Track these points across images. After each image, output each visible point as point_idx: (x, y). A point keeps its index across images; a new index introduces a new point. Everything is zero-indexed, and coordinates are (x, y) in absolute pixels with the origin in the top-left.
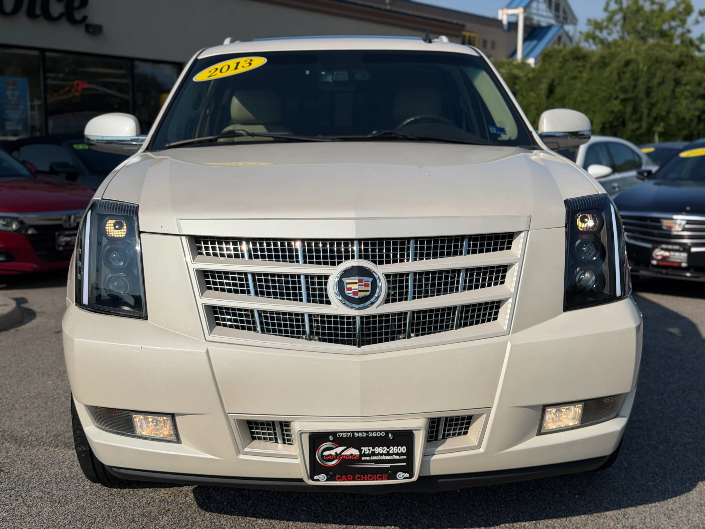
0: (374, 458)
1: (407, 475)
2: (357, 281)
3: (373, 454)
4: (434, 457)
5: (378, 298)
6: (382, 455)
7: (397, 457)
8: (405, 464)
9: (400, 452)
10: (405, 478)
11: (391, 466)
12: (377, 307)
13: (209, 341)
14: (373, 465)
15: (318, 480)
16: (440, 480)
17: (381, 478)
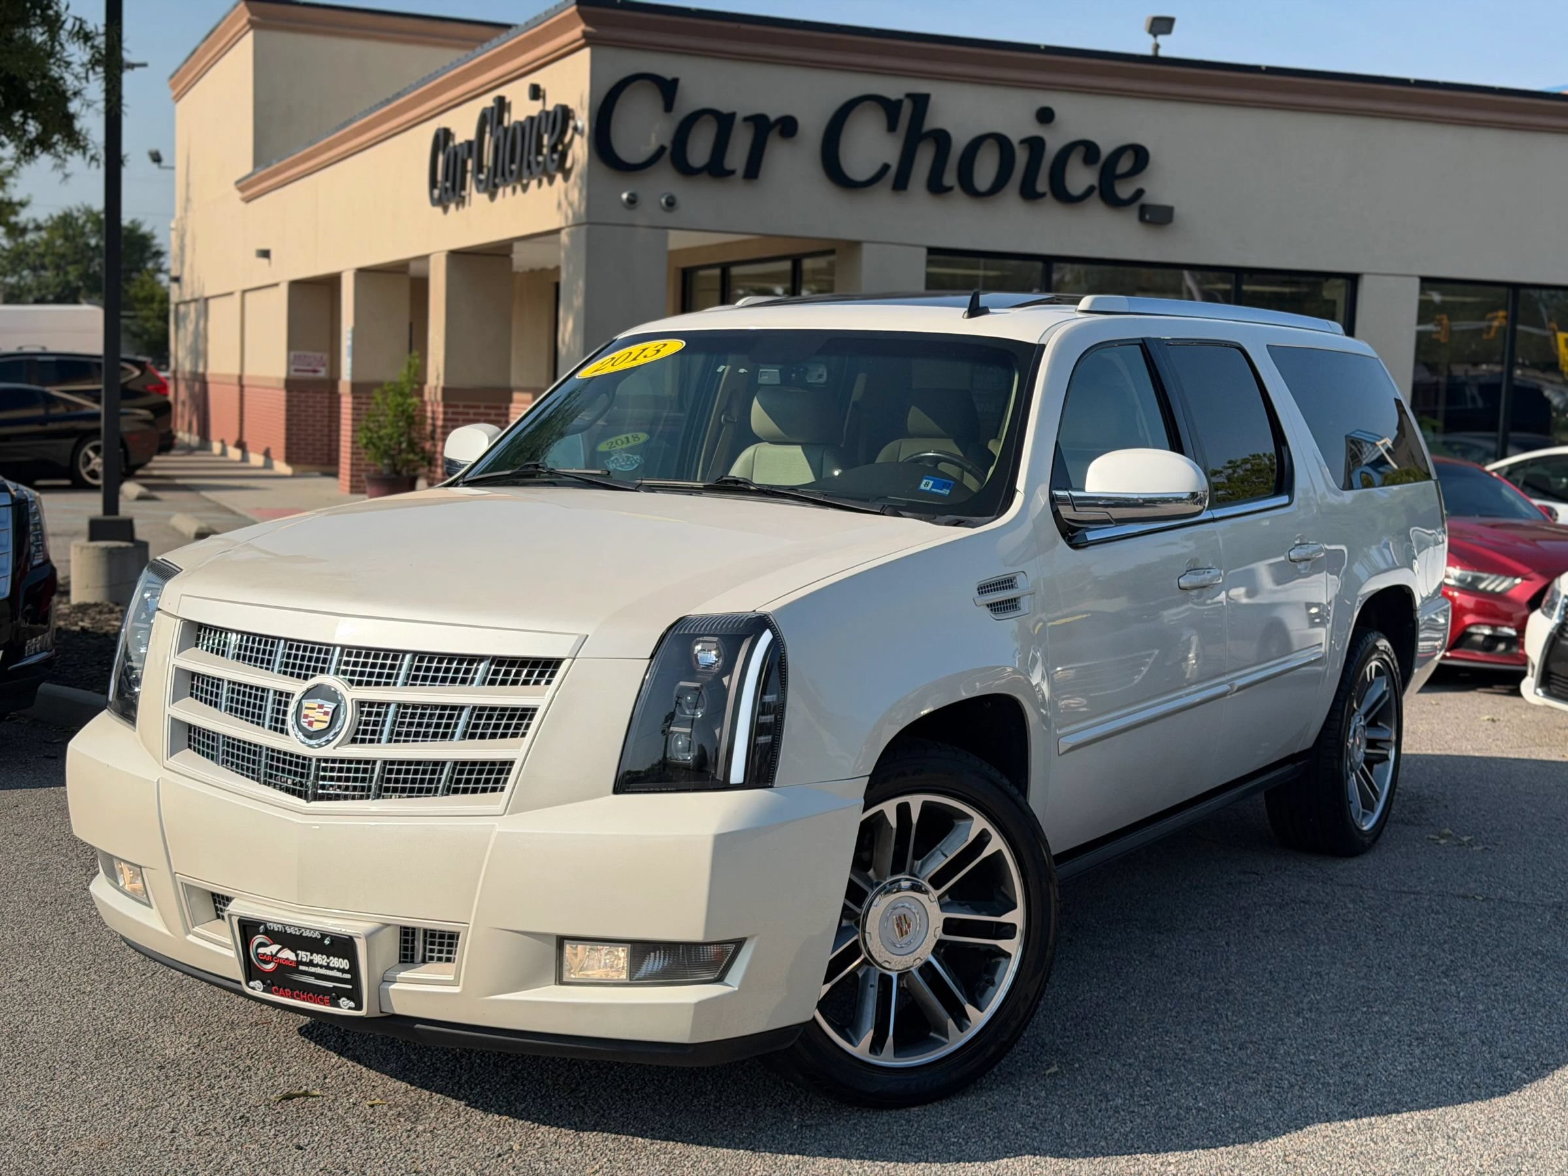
0: (312, 970)
1: (352, 1004)
2: (316, 706)
3: (311, 963)
4: (394, 986)
5: (336, 734)
6: (321, 966)
7: (339, 974)
8: (350, 987)
9: (341, 967)
10: (350, 1008)
11: (334, 987)
12: (334, 748)
13: (168, 769)
14: (311, 980)
15: (253, 988)
16: (418, 1026)
17: (322, 1002)
